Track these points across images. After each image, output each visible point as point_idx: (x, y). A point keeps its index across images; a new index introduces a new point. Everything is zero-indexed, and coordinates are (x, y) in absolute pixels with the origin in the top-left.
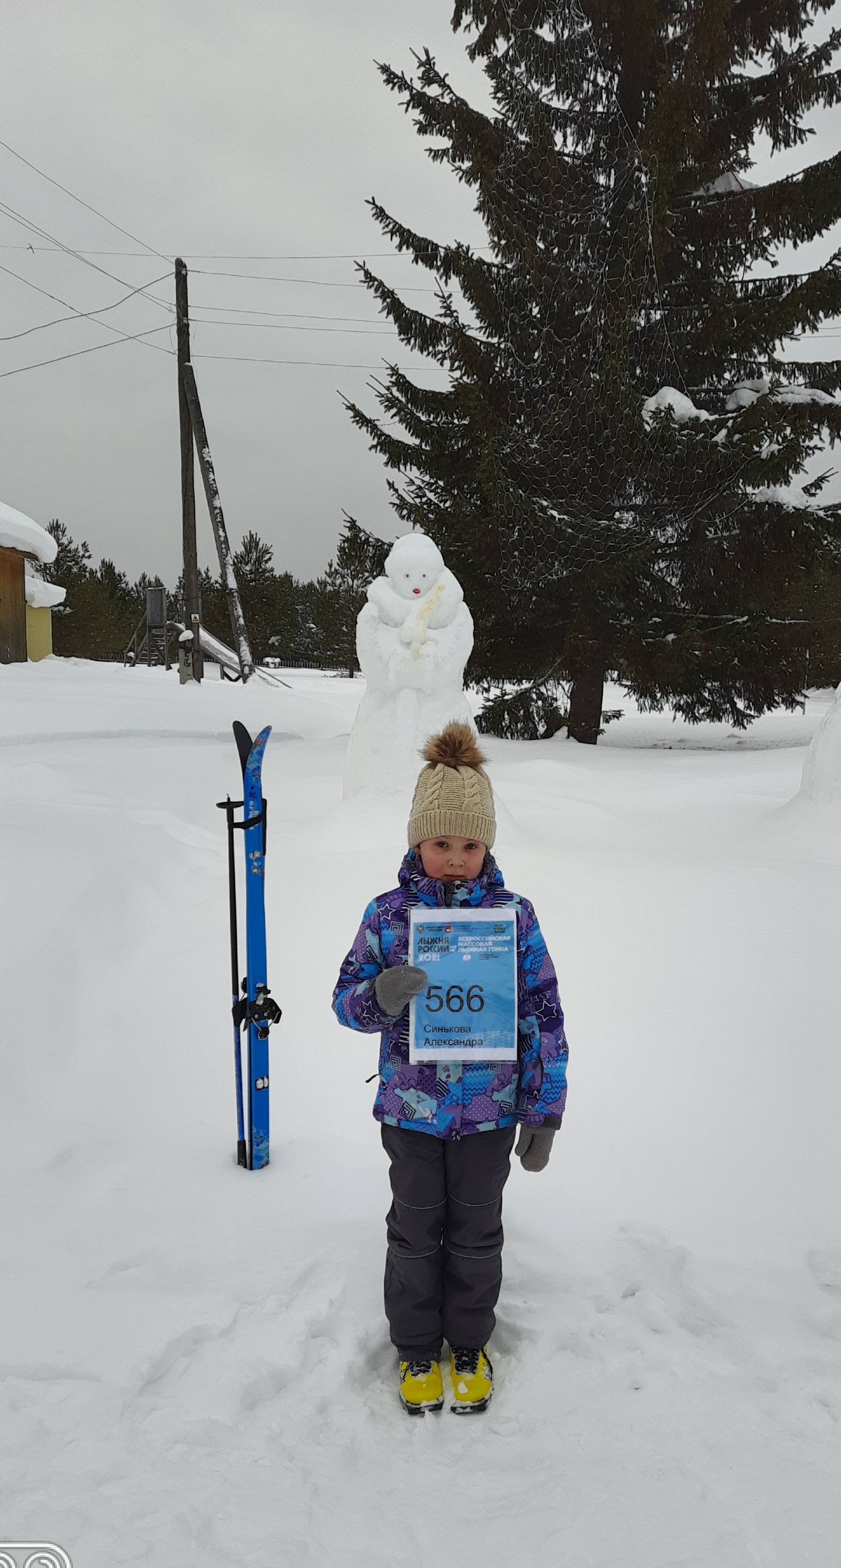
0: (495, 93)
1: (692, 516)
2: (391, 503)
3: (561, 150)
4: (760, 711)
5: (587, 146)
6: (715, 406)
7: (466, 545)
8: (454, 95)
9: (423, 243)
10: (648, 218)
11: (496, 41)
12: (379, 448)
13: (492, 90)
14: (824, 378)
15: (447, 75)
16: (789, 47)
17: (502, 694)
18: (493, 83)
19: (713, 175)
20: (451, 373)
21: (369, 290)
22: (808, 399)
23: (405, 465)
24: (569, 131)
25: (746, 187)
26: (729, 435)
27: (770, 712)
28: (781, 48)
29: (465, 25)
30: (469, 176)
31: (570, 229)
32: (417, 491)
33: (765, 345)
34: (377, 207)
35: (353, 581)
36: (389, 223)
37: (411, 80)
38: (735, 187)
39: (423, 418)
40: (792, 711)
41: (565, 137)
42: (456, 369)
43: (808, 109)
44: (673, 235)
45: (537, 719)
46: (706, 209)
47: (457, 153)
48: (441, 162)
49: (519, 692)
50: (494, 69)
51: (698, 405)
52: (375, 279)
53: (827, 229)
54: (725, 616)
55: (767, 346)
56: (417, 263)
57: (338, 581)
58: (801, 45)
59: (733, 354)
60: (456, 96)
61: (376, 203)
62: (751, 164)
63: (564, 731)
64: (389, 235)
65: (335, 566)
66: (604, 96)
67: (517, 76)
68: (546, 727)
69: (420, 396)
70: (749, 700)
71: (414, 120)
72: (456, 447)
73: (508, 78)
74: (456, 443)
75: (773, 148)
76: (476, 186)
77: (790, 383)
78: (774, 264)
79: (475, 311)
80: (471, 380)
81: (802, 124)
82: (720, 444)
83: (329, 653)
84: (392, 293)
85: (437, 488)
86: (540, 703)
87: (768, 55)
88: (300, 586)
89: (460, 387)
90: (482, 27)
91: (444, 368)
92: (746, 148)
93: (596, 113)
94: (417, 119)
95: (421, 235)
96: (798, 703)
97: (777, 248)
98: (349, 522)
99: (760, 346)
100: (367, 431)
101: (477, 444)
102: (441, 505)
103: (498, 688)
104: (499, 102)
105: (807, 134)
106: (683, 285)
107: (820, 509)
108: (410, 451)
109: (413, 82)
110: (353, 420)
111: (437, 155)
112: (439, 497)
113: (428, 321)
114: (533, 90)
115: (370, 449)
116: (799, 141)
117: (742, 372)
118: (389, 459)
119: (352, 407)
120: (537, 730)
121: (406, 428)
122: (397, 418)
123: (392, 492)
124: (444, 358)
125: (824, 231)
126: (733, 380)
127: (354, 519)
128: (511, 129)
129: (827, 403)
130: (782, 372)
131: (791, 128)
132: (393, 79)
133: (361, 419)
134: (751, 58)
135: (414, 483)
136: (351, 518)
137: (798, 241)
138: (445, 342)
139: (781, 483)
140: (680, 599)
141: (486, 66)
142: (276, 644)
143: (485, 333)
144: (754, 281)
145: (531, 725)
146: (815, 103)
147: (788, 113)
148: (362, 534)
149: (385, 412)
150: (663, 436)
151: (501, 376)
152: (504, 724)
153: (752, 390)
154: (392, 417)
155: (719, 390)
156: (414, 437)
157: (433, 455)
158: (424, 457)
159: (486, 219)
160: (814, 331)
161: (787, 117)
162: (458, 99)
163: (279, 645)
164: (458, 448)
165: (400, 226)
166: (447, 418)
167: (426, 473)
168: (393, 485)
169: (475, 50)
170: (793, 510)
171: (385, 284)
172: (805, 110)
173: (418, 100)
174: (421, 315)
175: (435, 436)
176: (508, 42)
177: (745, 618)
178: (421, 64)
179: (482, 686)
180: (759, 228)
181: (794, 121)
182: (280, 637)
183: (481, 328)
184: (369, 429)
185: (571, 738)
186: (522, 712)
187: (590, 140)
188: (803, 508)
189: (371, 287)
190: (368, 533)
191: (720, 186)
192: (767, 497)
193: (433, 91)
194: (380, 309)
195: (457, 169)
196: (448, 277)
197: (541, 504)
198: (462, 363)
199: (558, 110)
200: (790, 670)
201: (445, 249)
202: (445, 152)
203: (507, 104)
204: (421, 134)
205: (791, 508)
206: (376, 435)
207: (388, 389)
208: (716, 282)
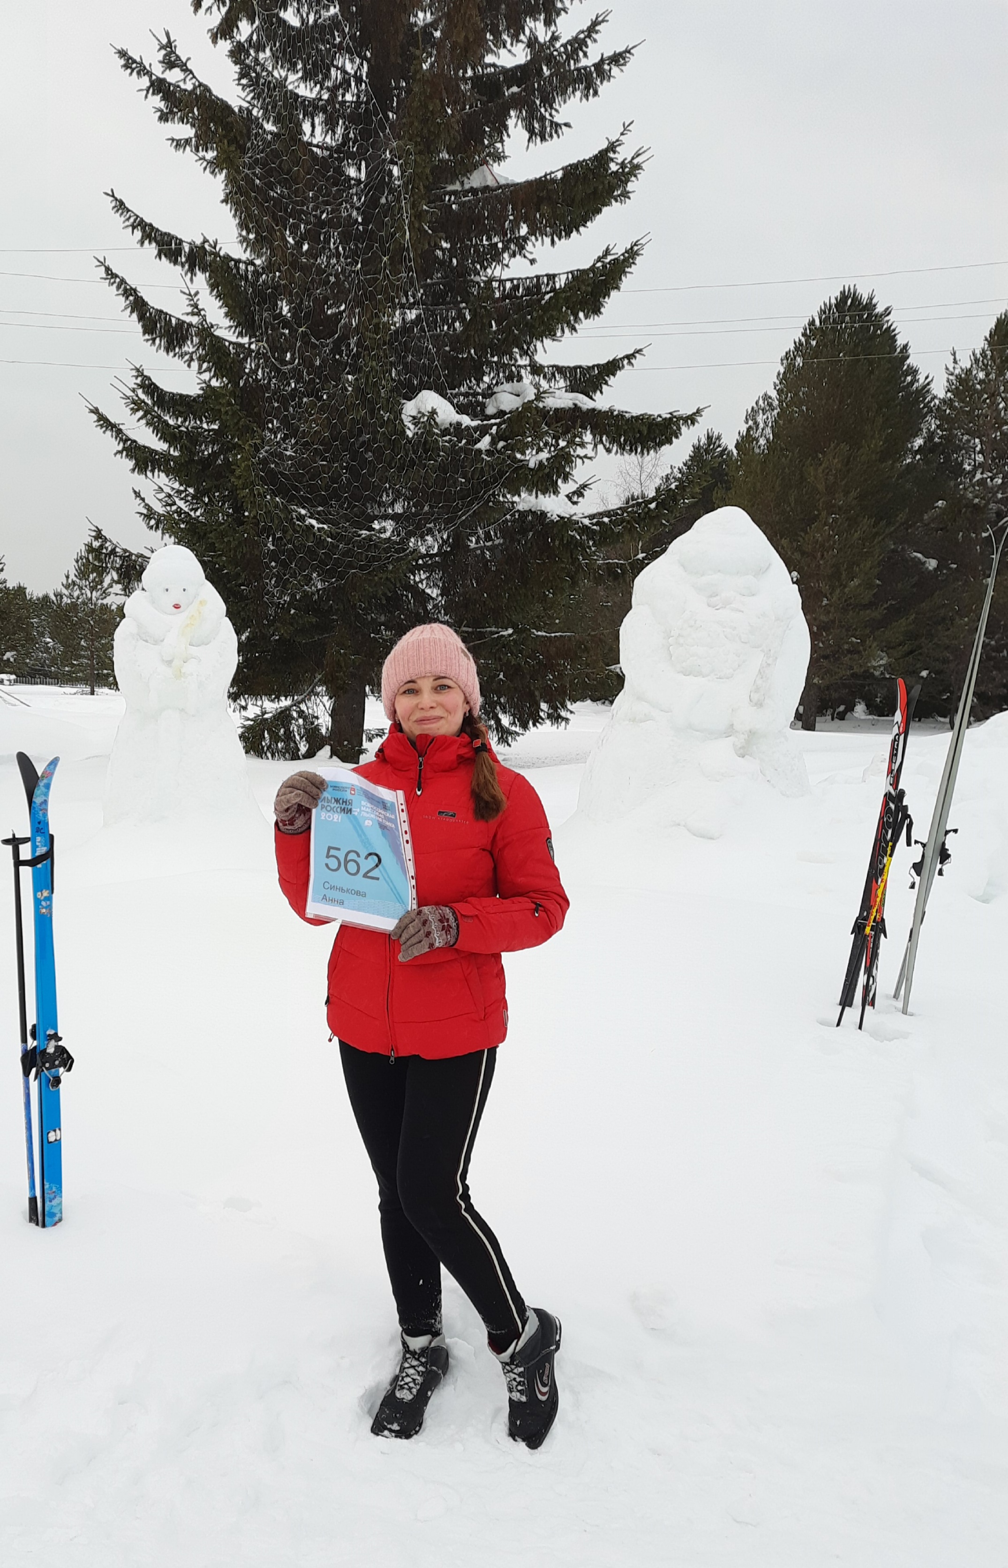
0: (239, 79)
1: (455, 524)
2: (138, 513)
3: (310, 140)
4: (525, 726)
5: (337, 136)
6: (474, 410)
7: (220, 555)
8: (197, 80)
9: (166, 238)
10: (405, 214)
11: (239, 24)
12: (124, 453)
13: (236, 76)
14: (584, 381)
15: (189, 59)
16: (543, 34)
17: (262, 713)
18: (237, 68)
19: (469, 168)
20: (198, 375)
21: (111, 287)
22: (571, 405)
23: (153, 471)
24: (317, 121)
25: (502, 182)
26: (493, 442)
27: (535, 728)
28: (536, 38)
29: (207, 7)
30: (215, 166)
31: (321, 224)
32: (166, 499)
33: (525, 347)
34: (116, 199)
35: (91, 593)
36: (130, 217)
37: (150, 65)
38: (490, 182)
39: (171, 422)
40: (558, 728)
41: (313, 126)
42: (205, 371)
43: (565, 102)
44: (430, 232)
45: (298, 737)
46: (462, 205)
47: (202, 141)
48: (183, 152)
49: (279, 710)
50: (238, 53)
51: (461, 409)
52: (117, 276)
53: (584, 226)
54: (489, 629)
55: (528, 348)
56: (160, 258)
57: (76, 594)
58: (553, 33)
59: (493, 357)
60: (199, 82)
61: (116, 195)
62: (505, 157)
63: (327, 749)
64: (130, 228)
65: (72, 577)
66: (353, 84)
67: (262, 62)
68: (307, 746)
69: (167, 398)
70: (514, 715)
71: (155, 108)
72: (206, 453)
73: (253, 64)
74: (207, 449)
75: (529, 141)
76: (221, 177)
77: (550, 387)
78: (533, 261)
79: (225, 310)
80: (221, 383)
81: (558, 119)
82: (484, 451)
83: (67, 669)
84: (135, 290)
85: (187, 496)
86: (301, 721)
87: (521, 46)
88: (35, 598)
89: (208, 389)
90: (224, 10)
91: (192, 369)
92: (502, 141)
93: (346, 102)
94: (157, 107)
95: (164, 229)
96: (563, 719)
97: (534, 245)
98: (95, 531)
99: (521, 348)
100: (112, 436)
101: (229, 450)
102: (192, 513)
103: (256, 705)
104: (243, 90)
105: (563, 127)
106: (438, 284)
107: (585, 517)
108: (157, 457)
109: (152, 67)
110: (96, 424)
111: (180, 144)
112: (189, 505)
113: (174, 321)
114: (281, 77)
115: (115, 454)
116: (555, 136)
117: (501, 375)
118: (136, 465)
119: (95, 411)
120: (299, 750)
121: (153, 432)
122: (144, 421)
123: (138, 500)
124: (191, 359)
125: (582, 229)
126: (492, 383)
127: (100, 528)
128: (257, 119)
129: (589, 408)
130: (542, 375)
131: (547, 121)
132: (130, 63)
133: (105, 423)
134: (505, 47)
135: (162, 490)
136: (97, 527)
137: (556, 239)
138: (192, 342)
139: (550, 492)
140: (443, 612)
141: (229, 51)
142: (12, 660)
143: (234, 332)
144: (512, 280)
145: (292, 745)
146: (572, 96)
147: (544, 106)
148: (108, 544)
149: (131, 414)
150: (426, 441)
151: (252, 377)
152: (264, 744)
153: (512, 394)
154: (139, 420)
155: (478, 394)
156: (162, 441)
157: (183, 461)
158: (172, 463)
159: (233, 212)
160: (573, 331)
161: (543, 110)
162: (201, 84)
163: (15, 660)
164: (209, 454)
165: (142, 219)
166: (196, 422)
167: (176, 479)
168: (139, 493)
169: (217, 33)
170: (558, 519)
171: (128, 282)
172: (562, 103)
173: (159, 86)
174: (166, 314)
175: (185, 441)
176: (252, 24)
177: (510, 631)
178: (162, 47)
179: (240, 704)
180: (516, 226)
181: (551, 115)
182: (15, 653)
183: (231, 327)
184: (114, 433)
185: (334, 758)
186: (282, 731)
187: (340, 131)
188: (568, 516)
189: (112, 284)
190: (115, 543)
191: (475, 180)
192: (531, 505)
193: (174, 76)
194: (123, 308)
195: (201, 159)
196: (193, 274)
197: (300, 514)
198: (211, 364)
199: (305, 99)
200: (556, 685)
201: (190, 244)
202: (187, 141)
203: (251, 91)
204: (163, 122)
205: (555, 516)
206: (121, 439)
207: (134, 390)
208: (472, 281)
